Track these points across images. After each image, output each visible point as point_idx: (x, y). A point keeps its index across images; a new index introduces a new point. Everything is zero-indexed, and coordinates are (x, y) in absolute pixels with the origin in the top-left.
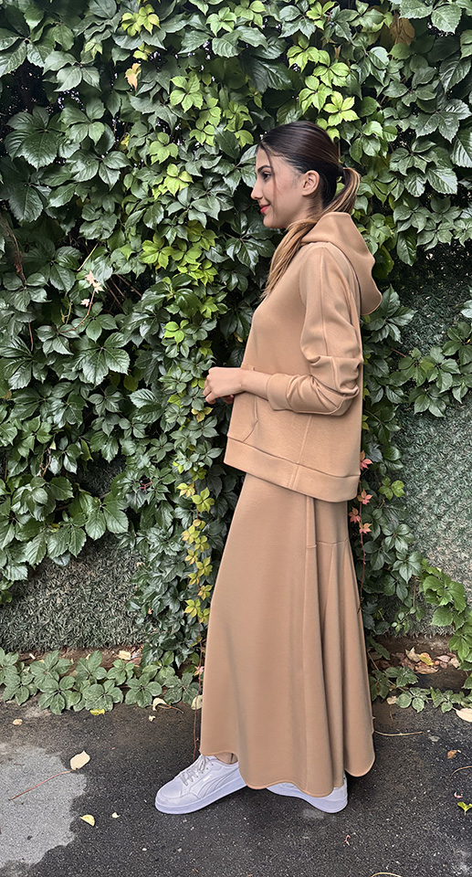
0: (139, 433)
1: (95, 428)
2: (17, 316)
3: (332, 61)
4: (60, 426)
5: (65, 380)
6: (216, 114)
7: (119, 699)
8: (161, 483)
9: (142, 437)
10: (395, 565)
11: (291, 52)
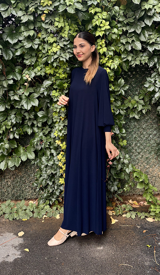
0: (40, 125)
1: (25, 124)
2: (3, 88)
3: (102, 11)
4: (14, 123)
5: (17, 108)
6: (67, 28)
7: (32, 216)
8: (47, 141)
9: (41, 126)
10: (124, 168)
11: (90, 9)
